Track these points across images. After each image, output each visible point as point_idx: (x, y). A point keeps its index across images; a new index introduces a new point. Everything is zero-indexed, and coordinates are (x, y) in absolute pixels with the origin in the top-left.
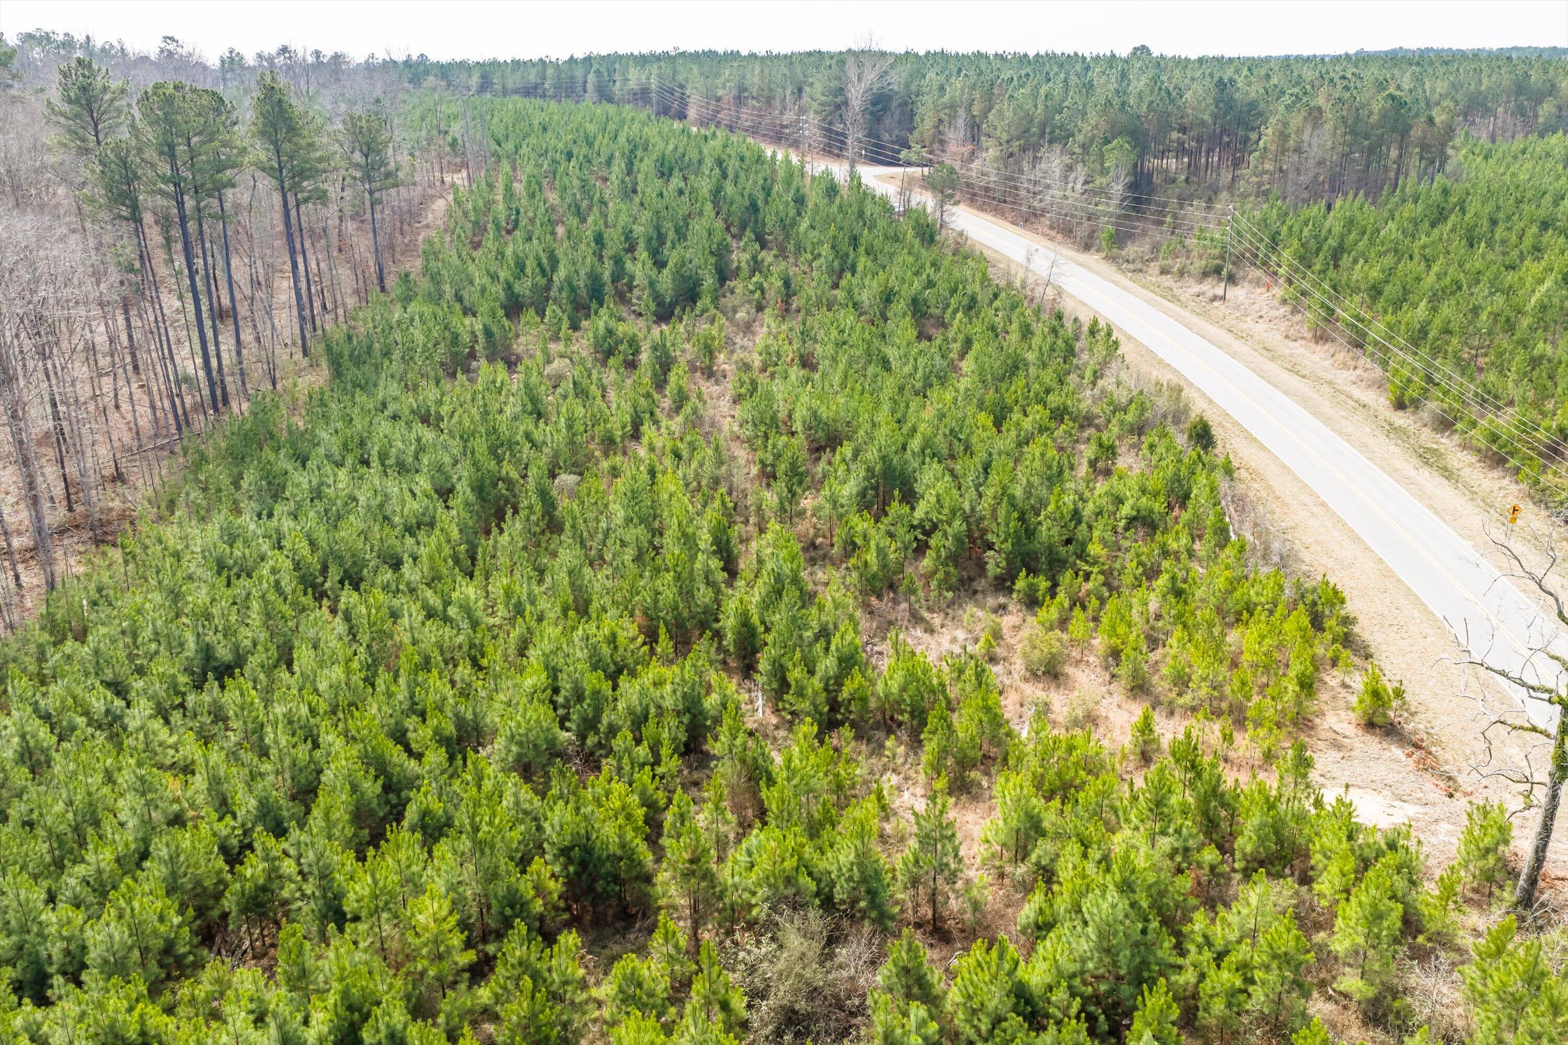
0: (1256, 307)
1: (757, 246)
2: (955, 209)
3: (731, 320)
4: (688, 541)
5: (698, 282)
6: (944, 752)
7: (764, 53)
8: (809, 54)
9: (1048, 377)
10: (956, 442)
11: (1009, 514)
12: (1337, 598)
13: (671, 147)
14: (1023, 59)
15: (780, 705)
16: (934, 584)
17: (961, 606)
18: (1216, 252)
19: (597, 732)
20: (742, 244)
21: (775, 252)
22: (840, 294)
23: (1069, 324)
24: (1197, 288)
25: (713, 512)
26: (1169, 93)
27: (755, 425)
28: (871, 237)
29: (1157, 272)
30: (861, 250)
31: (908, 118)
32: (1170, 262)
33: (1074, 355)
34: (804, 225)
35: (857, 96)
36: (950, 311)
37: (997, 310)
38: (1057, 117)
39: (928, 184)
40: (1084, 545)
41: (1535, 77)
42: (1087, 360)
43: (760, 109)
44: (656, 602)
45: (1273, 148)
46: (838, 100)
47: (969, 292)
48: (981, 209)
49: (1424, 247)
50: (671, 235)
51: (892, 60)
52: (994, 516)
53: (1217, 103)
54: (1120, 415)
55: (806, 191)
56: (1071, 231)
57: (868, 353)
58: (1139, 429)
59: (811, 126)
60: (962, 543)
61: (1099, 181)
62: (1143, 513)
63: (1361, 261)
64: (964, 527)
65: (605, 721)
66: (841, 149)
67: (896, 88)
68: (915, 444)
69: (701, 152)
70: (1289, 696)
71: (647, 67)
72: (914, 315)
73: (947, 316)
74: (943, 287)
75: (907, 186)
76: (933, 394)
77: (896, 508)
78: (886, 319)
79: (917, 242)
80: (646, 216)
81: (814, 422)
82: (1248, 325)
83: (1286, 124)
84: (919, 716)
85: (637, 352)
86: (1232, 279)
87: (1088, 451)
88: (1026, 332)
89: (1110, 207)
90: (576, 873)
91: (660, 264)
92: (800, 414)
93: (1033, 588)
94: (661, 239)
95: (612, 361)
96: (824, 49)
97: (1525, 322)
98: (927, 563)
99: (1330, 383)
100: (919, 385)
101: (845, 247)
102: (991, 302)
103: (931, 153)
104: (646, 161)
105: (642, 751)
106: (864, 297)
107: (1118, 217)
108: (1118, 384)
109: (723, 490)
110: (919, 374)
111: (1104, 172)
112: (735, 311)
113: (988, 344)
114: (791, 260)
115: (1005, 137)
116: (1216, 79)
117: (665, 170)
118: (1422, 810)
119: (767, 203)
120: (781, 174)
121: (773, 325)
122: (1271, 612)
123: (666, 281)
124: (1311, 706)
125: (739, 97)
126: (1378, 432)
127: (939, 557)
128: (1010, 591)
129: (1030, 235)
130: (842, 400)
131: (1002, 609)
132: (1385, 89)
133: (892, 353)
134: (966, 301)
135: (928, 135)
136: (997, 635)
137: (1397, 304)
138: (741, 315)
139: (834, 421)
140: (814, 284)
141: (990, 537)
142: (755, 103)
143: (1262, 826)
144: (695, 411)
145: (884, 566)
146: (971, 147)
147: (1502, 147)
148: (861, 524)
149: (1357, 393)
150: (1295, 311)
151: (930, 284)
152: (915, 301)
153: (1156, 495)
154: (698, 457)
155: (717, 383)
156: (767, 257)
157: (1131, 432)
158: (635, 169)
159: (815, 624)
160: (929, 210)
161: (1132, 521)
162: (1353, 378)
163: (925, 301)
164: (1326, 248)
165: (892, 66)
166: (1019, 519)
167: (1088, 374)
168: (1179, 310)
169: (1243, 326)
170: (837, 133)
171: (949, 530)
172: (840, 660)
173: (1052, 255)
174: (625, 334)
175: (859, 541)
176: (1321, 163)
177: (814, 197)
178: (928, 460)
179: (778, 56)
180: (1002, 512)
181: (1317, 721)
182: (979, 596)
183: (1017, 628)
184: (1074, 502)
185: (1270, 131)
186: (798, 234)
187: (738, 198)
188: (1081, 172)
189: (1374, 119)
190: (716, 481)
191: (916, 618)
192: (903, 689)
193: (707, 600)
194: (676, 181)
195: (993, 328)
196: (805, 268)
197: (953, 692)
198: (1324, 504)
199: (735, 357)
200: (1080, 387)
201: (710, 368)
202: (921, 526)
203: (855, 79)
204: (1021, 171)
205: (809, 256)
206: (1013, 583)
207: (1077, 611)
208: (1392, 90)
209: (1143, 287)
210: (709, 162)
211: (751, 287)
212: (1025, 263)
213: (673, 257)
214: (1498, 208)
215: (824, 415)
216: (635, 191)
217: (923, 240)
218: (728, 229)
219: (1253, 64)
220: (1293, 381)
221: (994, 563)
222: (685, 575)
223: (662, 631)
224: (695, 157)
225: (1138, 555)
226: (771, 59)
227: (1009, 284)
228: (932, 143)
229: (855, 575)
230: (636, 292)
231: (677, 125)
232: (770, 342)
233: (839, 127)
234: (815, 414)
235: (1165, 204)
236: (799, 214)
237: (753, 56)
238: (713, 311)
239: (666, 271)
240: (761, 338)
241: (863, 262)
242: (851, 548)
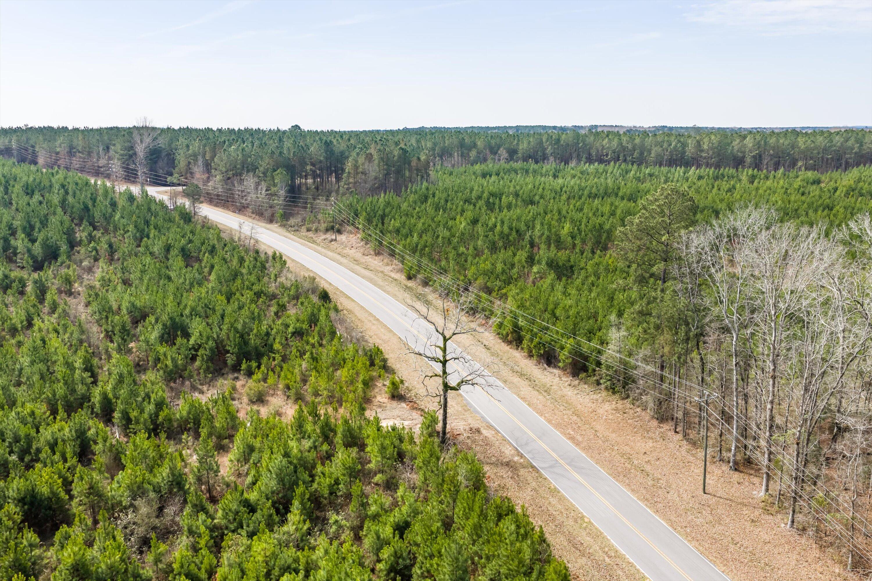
0: (350, 243)
1: (91, 228)
2: (201, 205)
3: (80, 266)
4: (69, 365)
5: (58, 248)
6: (210, 435)
7: (83, 128)
8: (111, 129)
9: (253, 278)
10: (208, 310)
11: (235, 335)
12: (379, 351)
13: (31, 179)
14: (231, 131)
15: (128, 431)
16: (202, 371)
17: (216, 380)
18: (331, 219)
19: (30, 453)
20: (81, 228)
21: (102, 231)
22: (141, 249)
23: (262, 256)
24: (324, 237)
25: (81, 353)
26: (302, 147)
27: (100, 313)
28: (156, 221)
29: (305, 230)
30: (152, 227)
31: (172, 162)
32: (311, 225)
33: (266, 269)
34: (117, 216)
35: (141, 150)
36: (202, 253)
37: (226, 252)
38: (249, 160)
39: (186, 194)
40: (272, 346)
41: (467, 140)
42: (273, 271)
43: (84, 158)
44: (54, 395)
45: (352, 172)
46: (131, 152)
47: (211, 244)
48: (216, 205)
49: (418, 212)
50: (38, 225)
51: (159, 132)
52: (228, 338)
53: (326, 152)
54: (287, 292)
55: (117, 200)
56: (262, 214)
57: (160, 275)
58: (296, 297)
59: (116, 166)
60: (214, 352)
61: (273, 189)
62: (298, 330)
63: (393, 220)
64: (214, 344)
65: (34, 447)
66: (135, 178)
67: (163, 147)
68: (187, 311)
69: (50, 181)
70: (360, 390)
71: (8, 135)
72: (183, 256)
73: (201, 256)
74: (197, 243)
75: (173, 196)
76: (195, 290)
77: (179, 340)
78: (168, 259)
79: (182, 222)
80: (20, 216)
81: (133, 309)
82: (347, 251)
83: (357, 161)
84: (197, 423)
85: (24, 286)
86: (339, 232)
87: (273, 309)
88: (242, 260)
89: (279, 201)
90: (29, 509)
91: (33, 241)
92: (125, 305)
93: (249, 367)
94: (32, 228)
95: (9, 291)
96: (120, 126)
97: (455, 240)
98: (198, 363)
99: (382, 272)
100: (188, 287)
101: (142, 226)
102: (223, 248)
103: (186, 179)
104: (16, 186)
105: (57, 457)
106: (155, 249)
107: (285, 206)
108: (287, 279)
109: (85, 344)
110: (188, 282)
111: (275, 185)
112: (81, 261)
113: (222, 266)
114: (112, 235)
115: (224, 170)
116: (323, 142)
117: (29, 191)
118: (411, 422)
119: (94, 206)
120: (101, 192)
121: (105, 267)
122: (353, 361)
123: (37, 249)
124: (370, 394)
125: (70, 152)
126: (401, 290)
127: (203, 359)
128: (240, 370)
129: (241, 217)
130: (147, 297)
131: (237, 378)
132: (398, 145)
133: (172, 274)
134: (209, 248)
135: (183, 170)
136: (234, 388)
137: (406, 237)
138: (85, 263)
139: (144, 307)
140: (126, 245)
141: (228, 348)
142: (80, 155)
143: (344, 431)
144: (64, 311)
145: (176, 366)
146: (207, 175)
147: (456, 170)
148: (162, 349)
149: (393, 275)
150: (366, 244)
151: (190, 241)
152: (183, 250)
153: (303, 322)
154: (69, 330)
155: (75, 298)
156: (97, 234)
157: (293, 299)
158: (10, 191)
159: (142, 394)
160: (187, 206)
161: (293, 334)
162: (391, 269)
163: (189, 250)
164: (378, 215)
165: (160, 135)
166: (240, 337)
167: (273, 276)
168: (316, 246)
169: (345, 251)
170: (132, 170)
171: (207, 346)
172: (157, 405)
173: (251, 224)
174: (16, 277)
175: (162, 358)
176: (376, 178)
177: (121, 203)
178: (194, 317)
179: (92, 130)
180: (232, 335)
181: (373, 399)
182: (225, 376)
183: (243, 386)
184: (267, 329)
185: (350, 164)
186: (114, 221)
187: (77, 205)
188: (263, 186)
189: (396, 158)
190: (81, 342)
191: (194, 388)
192: (189, 413)
193: (83, 391)
194: (37, 197)
195: (224, 259)
196: (121, 238)
197: (213, 412)
198: (378, 320)
199: (84, 284)
200: (269, 283)
201: (70, 290)
202: (193, 348)
203: (139, 142)
204: (234, 186)
205: (122, 232)
206: (241, 367)
207: (271, 373)
208: (402, 145)
209: (299, 238)
210: (57, 186)
211: (89, 249)
212: (238, 229)
213: (41, 237)
214: (448, 195)
215: (138, 305)
216: (11, 204)
217: (185, 221)
218: (72, 221)
219: (341, 134)
220: (367, 273)
221: (231, 359)
222: (69, 382)
223: (60, 407)
224: (48, 184)
225: (297, 347)
226: (87, 132)
227: (232, 240)
228: (186, 174)
229: (161, 372)
230: (19, 256)
231: (33, 168)
232: (104, 274)
233: (132, 166)
234: (133, 305)
235: (307, 199)
236: (114, 211)
237: (76, 130)
238: (68, 262)
239: (37, 244)
240: (98, 273)
241: (153, 233)
242: (158, 360)
